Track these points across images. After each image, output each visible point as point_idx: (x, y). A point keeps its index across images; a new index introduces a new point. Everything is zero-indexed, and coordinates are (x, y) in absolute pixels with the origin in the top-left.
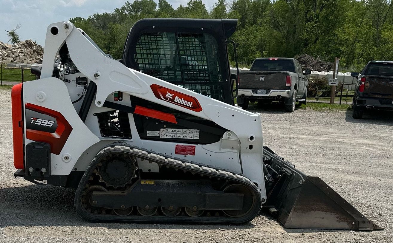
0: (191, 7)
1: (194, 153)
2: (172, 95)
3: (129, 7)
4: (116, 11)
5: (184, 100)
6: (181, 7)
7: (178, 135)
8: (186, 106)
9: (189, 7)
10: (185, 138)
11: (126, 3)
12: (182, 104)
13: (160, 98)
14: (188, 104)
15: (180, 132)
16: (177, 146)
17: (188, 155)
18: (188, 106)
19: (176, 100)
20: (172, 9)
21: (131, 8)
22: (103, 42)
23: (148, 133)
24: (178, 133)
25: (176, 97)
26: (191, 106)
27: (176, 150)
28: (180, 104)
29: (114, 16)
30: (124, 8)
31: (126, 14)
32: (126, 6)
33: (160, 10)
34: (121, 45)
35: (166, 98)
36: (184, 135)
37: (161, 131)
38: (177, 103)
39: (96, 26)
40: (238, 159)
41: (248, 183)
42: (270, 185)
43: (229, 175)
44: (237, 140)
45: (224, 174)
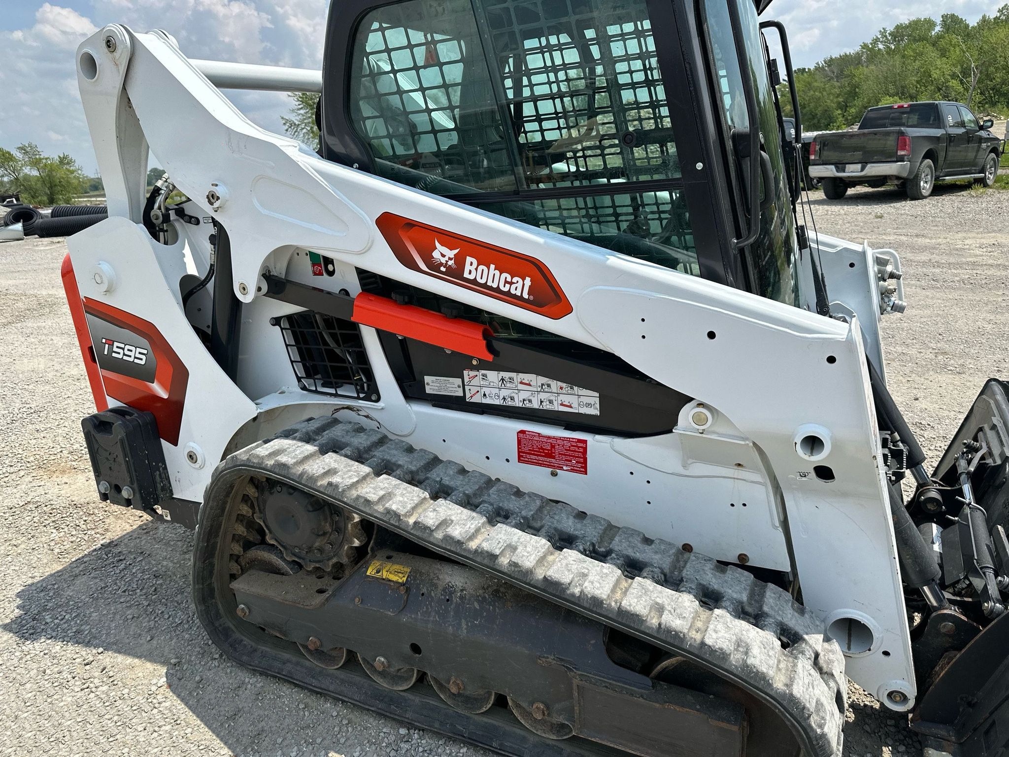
0: (1005, 15)
1: (585, 468)
2: (451, 253)
3: (886, 36)
4: (863, 48)
5: (497, 273)
6: (984, 21)
7: (524, 395)
8: (508, 294)
9: (1000, 16)
10: (547, 406)
11: (880, 31)
12: (491, 288)
13: (414, 267)
14: (514, 286)
15: (529, 385)
16: (521, 435)
17: (561, 468)
18: (515, 296)
19: (470, 272)
20: (967, 26)
21: (890, 38)
22: (835, 100)
23: (428, 384)
24: (521, 387)
25: (469, 259)
26: (526, 296)
27: (519, 448)
28: (485, 286)
29: (858, 56)
30: (876, 41)
31: (879, 49)
32: (879, 36)
33: (943, 31)
34: (866, 100)
35: (434, 268)
36: (543, 396)
37: (466, 379)
38: (474, 285)
39: (827, 76)
40: (770, 511)
41: (756, 684)
42: (943, 631)
43: (660, 624)
44: (743, 443)
45: (637, 616)
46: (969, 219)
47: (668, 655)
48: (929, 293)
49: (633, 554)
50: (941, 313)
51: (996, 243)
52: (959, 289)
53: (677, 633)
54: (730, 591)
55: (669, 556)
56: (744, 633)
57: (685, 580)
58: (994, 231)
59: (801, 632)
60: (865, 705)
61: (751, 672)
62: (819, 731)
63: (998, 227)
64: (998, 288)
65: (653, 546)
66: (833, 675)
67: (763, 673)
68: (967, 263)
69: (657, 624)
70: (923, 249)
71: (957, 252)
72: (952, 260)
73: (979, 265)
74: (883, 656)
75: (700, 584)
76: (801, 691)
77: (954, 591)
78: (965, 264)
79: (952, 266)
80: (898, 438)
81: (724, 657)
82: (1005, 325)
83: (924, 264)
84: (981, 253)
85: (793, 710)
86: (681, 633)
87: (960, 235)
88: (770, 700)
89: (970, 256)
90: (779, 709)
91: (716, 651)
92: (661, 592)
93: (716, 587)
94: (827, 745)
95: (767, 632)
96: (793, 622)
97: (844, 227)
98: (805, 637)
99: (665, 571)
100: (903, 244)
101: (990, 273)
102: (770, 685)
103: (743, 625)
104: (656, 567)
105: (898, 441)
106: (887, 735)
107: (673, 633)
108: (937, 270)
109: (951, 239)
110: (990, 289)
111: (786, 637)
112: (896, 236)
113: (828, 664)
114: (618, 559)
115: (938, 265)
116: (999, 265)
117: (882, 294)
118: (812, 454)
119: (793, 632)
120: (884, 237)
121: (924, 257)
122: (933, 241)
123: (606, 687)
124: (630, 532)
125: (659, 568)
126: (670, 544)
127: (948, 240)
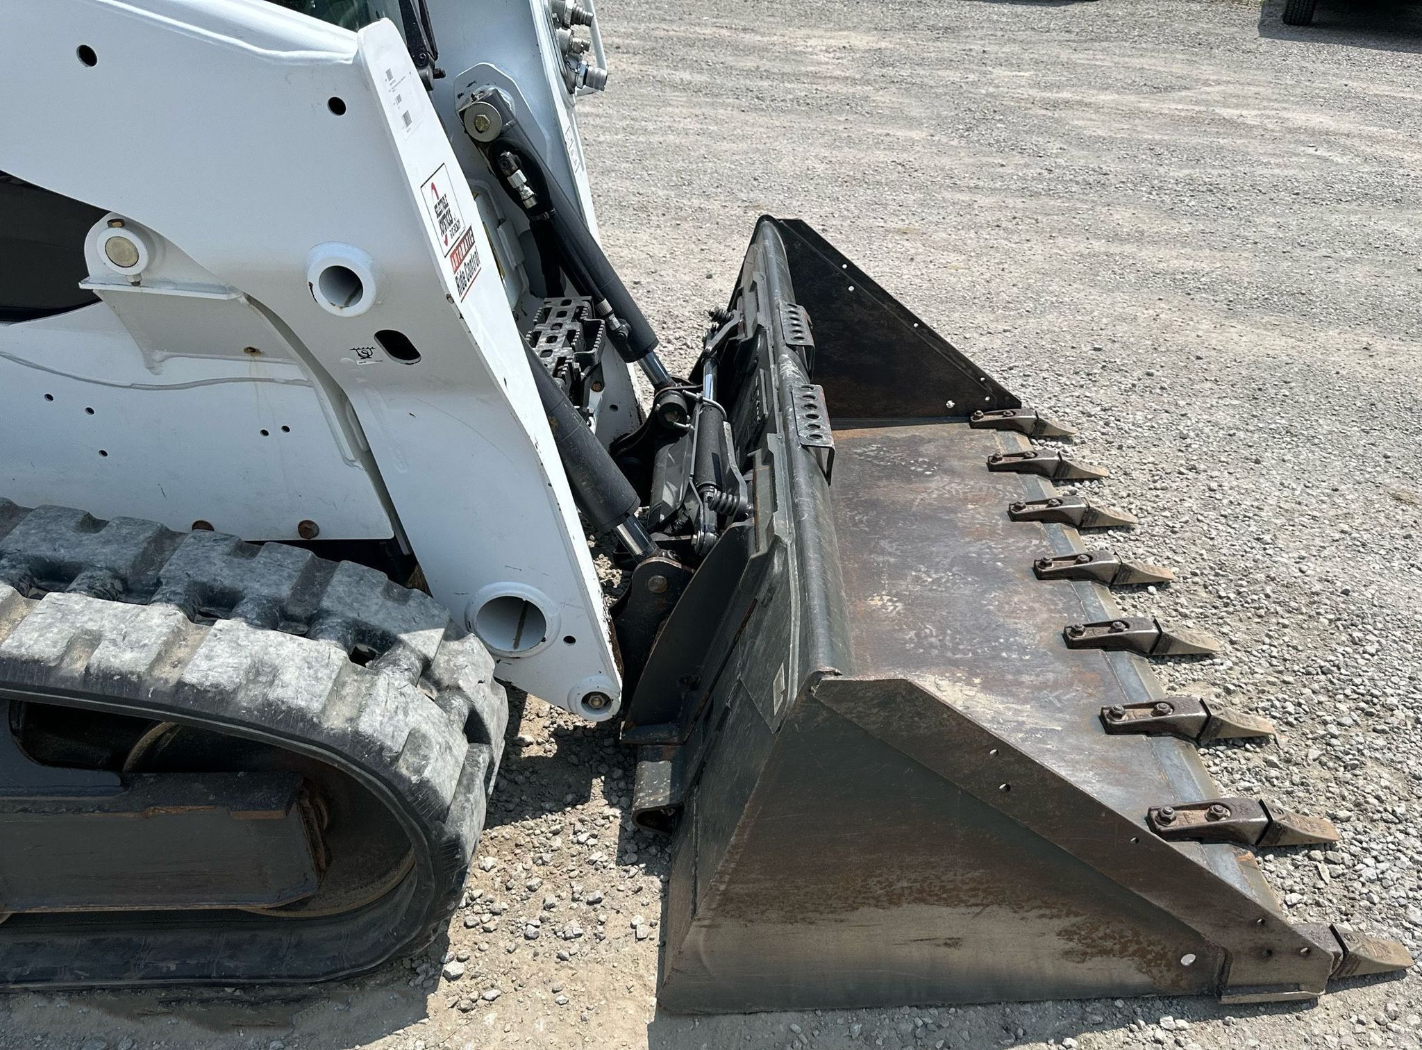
40: (333, 433)
41: (289, 730)
42: (653, 589)
43: (87, 669)
44: (224, 297)
45: (37, 662)
46: (818, 8)
47: (144, 724)
48: (750, 118)
49: (49, 553)
50: (761, 147)
51: (847, 45)
52: (791, 112)
53: (124, 677)
54: (257, 586)
55: (136, 545)
56: (272, 650)
57: (164, 581)
58: (847, 28)
59: (394, 631)
60: (576, 728)
61: (278, 711)
62: (414, 779)
63: (853, 23)
64: (840, 111)
65: (103, 532)
66: (459, 688)
67: (300, 709)
68: (807, 74)
69: (83, 669)
70: (750, 50)
71: (795, 57)
72: (787, 69)
73: (820, 78)
74: (566, 645)
75: (196, 583)
76: (377, 724)
77: (673, 529)
78: (804, 75)
79: (785, 78)
80: (609, 309)
81: (223, 700)
82: (841, 164)
83: (748, 73)
84: (827, 60)
85: (363, 757)
86: (132, 673)
87: (803, 32)
88: (320, 750)
89: (812, 64)
90: (338, 762)
91: (206, 691)
92: (100, 611)
93: (227, 583)
94: (432, 797)
95: (322, 641)
96: (381, 616)
97: (639, 9)
98: (404, 637)
99: (122, 572)
100: (724, 41)
101: (833, 88)
102: (316, 727)
103: (272, 637)
104: (101, 569)
105: (610, 314)
106: (602, 760)
107: (116, 678)
108: (765, 84)
109: (790, 38)
110: (830, 113)
111: (368, 644)
112: (714, 29)
113: (453, 672)
114: (13, 567)
115: (768, 75)
116: (847, 78)
117: (564, 53)
118: (347, 305)
119: (378, 634)
120: (697, 29)
121: (749, 63)
122: (766, 39)
123: (25, 810)
124: (51, 514)
125: (107, 568)
126: (144, 523)
127: (786, 38)
